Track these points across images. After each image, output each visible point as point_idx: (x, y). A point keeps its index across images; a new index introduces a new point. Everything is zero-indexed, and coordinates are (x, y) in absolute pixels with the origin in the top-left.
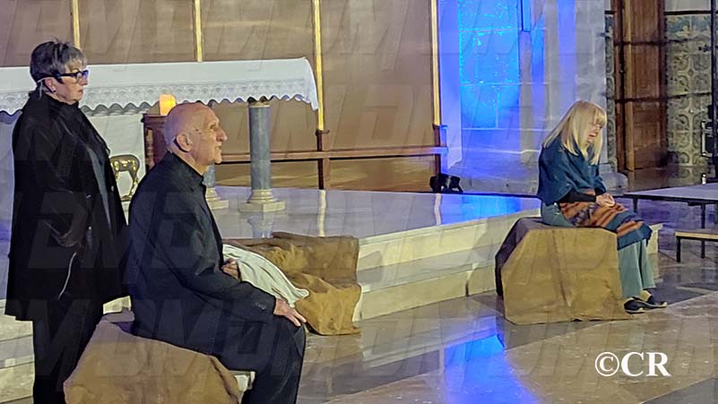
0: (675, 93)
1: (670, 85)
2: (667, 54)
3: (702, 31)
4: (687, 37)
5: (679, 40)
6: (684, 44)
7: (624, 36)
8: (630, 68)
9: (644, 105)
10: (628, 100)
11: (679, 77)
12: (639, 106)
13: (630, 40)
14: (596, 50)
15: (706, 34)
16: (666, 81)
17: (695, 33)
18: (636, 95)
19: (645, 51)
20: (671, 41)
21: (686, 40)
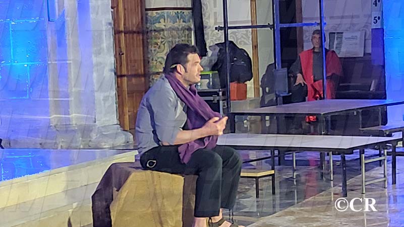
0: (157, 71)
1: (151, 65)
2: (149, 40)
3: (174, 23)
4: (163, 27)
5: (157, 30)
6: (162, 33)
7: (119, 27)
8: (124, 51)
9: (134, 80)
10: (124, 76)
11: (158, 58)
12: (131, 80)
13: (123, 30)
14: (106, 36)
15: (176, 25)
16: (149, 62)
17: (170, 25)
18: (128, 72)
19: (133, 38)
20: (151, 31)
21: (163, 30)
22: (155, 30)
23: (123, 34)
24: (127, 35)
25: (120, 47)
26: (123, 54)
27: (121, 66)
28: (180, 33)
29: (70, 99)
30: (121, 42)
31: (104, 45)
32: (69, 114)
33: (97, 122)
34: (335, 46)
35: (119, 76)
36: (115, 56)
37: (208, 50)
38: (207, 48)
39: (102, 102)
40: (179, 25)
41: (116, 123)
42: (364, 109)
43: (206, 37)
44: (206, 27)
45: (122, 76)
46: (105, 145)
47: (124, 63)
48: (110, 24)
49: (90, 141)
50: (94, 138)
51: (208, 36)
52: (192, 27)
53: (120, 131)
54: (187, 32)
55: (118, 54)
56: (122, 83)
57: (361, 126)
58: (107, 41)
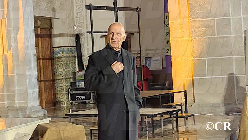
0: (58, 78)
2: (54, 63)
3: (67, 54)
4: (62, 56)
5: (59, 57)
6: (61, 59)
7: (39, 56)
8: (42, 68)
9: (47, 83)
10: (42, 81)
11: (59, 72)
12: (46, 83)
13: (41, 58)
14: (33, 61)
15: (68, 55)
16: (55, 74)
17: (65, 55)
18: (44, 79)
19: (46, 62)
20: (56, 58)
21: (61, 57)
22: (57, 58)
23: (41, 60)
24: (44, 60)
25: (40, 67)
26: (41, 70)
27: (40, 76)
28: (70, 58)
29: (15, 93)
30: (41, 64)
31: (32, 66)
32: (15, 101)
33: (29, 105)
34: (148, 64)
35: (40, 81)
36: (38, 71)
37: (84, 67)
38: (84, 66)
39: (31, 94)
40: (70, 55)
41: (38, 105)
42: (162, 95)
43: (83, 60)
44: (83, 56)
45: (41, 81)
46: (33, 116)
47: (42, 74)
48: (35, 55)
49: (26, 114)
50: (27, 113)
51: (84, 60)
52: (76, 55)
53: (40, 109)
54: (74, 58)
55: (39, 70)
56: (41, 84)
57: (161, 104)
58: (33, 64)
